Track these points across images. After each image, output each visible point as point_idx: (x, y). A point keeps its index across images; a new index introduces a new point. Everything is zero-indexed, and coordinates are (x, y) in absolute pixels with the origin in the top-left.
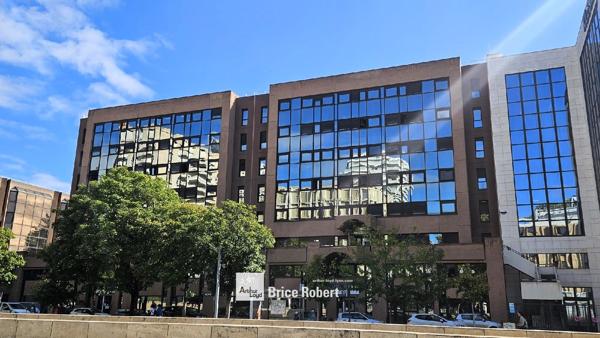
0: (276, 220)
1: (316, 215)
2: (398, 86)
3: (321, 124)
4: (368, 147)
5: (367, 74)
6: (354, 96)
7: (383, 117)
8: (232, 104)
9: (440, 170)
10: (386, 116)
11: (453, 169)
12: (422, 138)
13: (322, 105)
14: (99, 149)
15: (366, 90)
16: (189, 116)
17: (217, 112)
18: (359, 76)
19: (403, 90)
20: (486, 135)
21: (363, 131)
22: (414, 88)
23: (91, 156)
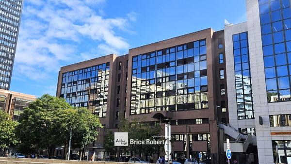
0: (130, 114)
1: (147, 112)
2: (183, 45)
3: (150, 66)
4: (169, 77)
5: (170, 40)
6: (164, 51)
7: (176, 61)
8: (114, 60)
9: (201, 87)
10: (178, 61)
11: (207, 86)
12: (193, 71)
13: (150, 57)
14: (64, 84)
15: (169, 49)
16: (97, 67)
17: (108, 64)
18: (166, 42)
19: (185, 47)
20: (223, 67)
21: (168, 69)
22: (190, 45)
23: (62, 88)
